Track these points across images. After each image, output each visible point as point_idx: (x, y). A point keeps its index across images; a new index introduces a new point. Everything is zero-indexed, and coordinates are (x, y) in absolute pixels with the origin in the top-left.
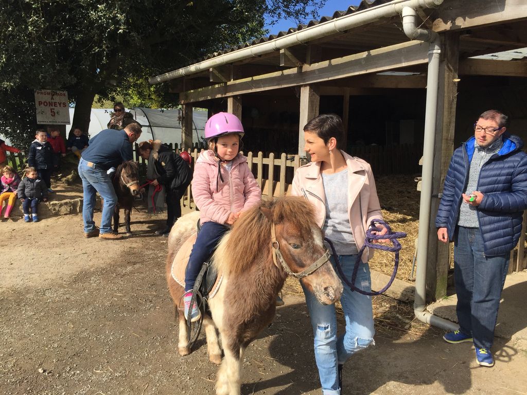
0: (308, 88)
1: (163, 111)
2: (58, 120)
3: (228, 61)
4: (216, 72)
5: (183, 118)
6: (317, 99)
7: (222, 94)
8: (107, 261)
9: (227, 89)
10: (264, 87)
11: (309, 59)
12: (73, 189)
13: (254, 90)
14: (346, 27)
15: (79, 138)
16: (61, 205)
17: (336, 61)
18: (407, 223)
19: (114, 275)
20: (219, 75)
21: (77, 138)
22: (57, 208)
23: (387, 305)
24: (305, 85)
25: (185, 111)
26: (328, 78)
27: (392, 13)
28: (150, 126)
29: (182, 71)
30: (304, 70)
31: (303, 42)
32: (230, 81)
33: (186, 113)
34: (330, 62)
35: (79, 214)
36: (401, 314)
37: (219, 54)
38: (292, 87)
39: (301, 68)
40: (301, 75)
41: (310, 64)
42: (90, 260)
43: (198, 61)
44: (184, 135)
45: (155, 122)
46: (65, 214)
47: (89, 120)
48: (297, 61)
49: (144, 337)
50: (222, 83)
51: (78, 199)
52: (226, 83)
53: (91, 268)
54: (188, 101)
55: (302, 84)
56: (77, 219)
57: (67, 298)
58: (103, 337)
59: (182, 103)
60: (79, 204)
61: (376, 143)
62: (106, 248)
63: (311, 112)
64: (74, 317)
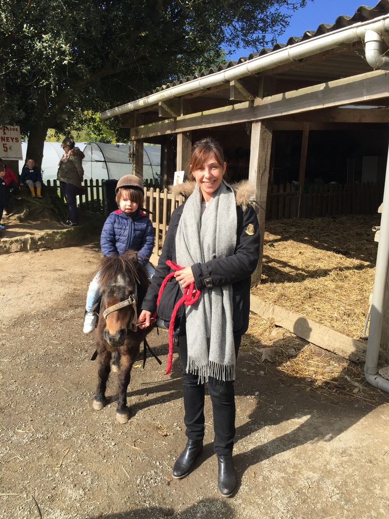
0: (260, 124)
1: (118, 146)
2: (11, 156)
3: (176, 95)
4: (165, 106)
5: (134, 154)
6: (270, 135)
7: (172, 130)
8: (50, 303)
9: (176, 124)
10: (214, 123)
11: (261, 92)
12: (25, 225)
13: (203, 126)
14: (301, 55)
15: (33, 171)
16: (12, 243)
17: (290, 94)
18: (364, 270)
19: (54, 320)
20: (168, 110)
21: (31, 171)
22: (8, 246)
23: (335, 365)
24: (257, 121)
25: (136, 148)
26: (282, 113)
27: (353, 38)
28: (105, 161)
29: (130, 106)
30: (256, 104)
31: (254, 73)
32: (180, 116)
33: (136, 150)
34: (284, 96)
35: (30, 252)
36: (350, 375)
37: (168, 87)
38: (243, 123)
39: (252, 102)
40: (253, 109)
41: (263, 97)
42: (33, 303)
43: (147, 95)
45: (111, 157)
46: (15, 252)
47: (42, 156)
48: (249, 94)
49: (74, 392)
50: (172, 118)
51: (28, 236)
52: (175, 118)
53: (32, 311)
54: (138, 137)
55: (253, 119)
56: (27, 256)
57: (3, 345)
58: (31, 391)
59: (133, 139)
60: (30, 241)
61: (336, 181)
62: (51, 290)
63: (263, 151)
64: (5, 367)
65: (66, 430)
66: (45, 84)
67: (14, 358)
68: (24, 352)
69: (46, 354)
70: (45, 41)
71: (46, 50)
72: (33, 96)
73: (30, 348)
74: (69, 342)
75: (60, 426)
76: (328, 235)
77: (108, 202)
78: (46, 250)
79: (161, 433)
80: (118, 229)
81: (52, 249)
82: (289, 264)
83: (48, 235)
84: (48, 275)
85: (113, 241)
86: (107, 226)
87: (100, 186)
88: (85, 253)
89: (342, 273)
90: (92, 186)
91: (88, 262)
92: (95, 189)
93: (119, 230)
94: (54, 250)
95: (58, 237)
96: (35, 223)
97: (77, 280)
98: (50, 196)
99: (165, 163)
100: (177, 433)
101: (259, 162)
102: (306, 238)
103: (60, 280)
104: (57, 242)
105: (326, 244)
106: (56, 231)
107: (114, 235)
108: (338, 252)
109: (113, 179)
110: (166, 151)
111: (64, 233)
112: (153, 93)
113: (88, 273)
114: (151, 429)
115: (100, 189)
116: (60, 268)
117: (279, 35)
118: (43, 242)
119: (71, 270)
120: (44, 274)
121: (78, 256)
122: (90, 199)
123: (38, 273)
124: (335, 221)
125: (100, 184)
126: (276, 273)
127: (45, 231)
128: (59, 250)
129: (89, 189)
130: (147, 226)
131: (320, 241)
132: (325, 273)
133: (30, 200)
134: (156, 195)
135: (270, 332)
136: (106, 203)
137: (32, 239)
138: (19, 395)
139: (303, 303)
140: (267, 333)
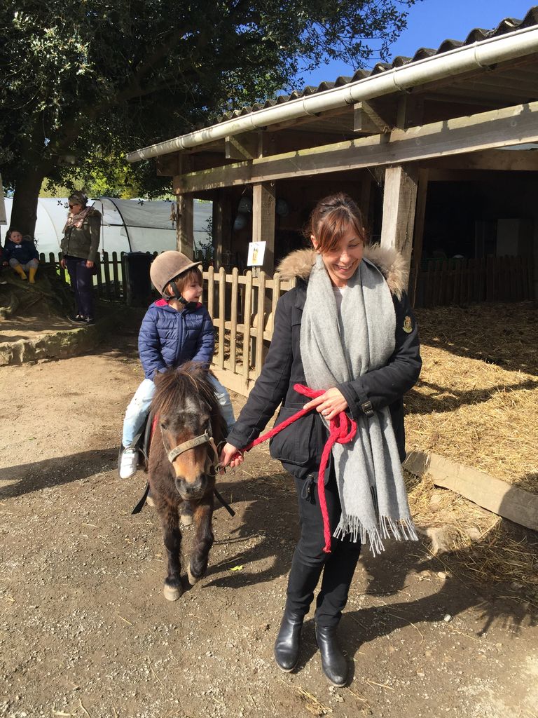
0: (399, 169)
1: (142, 203)
3: (259, 124)
4: (235, 143)
5: (180, 216)
6: (414, 187)
7: (244, 180)
8: (69, 453)
9: (252, 170)
10: (317, 168)
11: (402, 119)
12: (13, 324)
13: (300, 174)
15: (20, 246)
17: (455, 123)
20: (240, 148)
21: (17, 247)
24: (395, 166)
25: (182, 206)
28: (124, 225)
29: (179, 142)
30: (393, 138)
31: (404, 88)
32: (257, 157)
33: (183, 208)
34: (445, 125)
35: (24, 365)
37: (244, 113)
38: (369, 167)
39: (388, 135)
40: (387, 146)
41: (406, 127)
43: (207, 125)
44: (180, 243)
45: (132, 219)
46: (2, 366)
47: (35, 218)
48: (383, 123)
49: (140, 626)
50: (244, 161)
51: (21, 341)
52: (251, 161)
53: (43, 468)
54: (187, 190)
55: (389, 162)
56: (20, 372)
57: (4, 533)
58: (67, 627)
59: (178, 193)
60: (23, 349)
61: (462, 255)
62: (66, 429)
63: (403, 211)
64: (15, 578)
65: (143, 708)
66: (43, 108)
67: (27, 559)
68: (42, 547)
69: (80, 550)
70: (49, 38)
71: (51, 53)
72: (26, 127)
73: (51, 539)
74: (113, 525)
75: (130, 699)
76: (465, 334)
77: (131, 286)
78: (49, 361)
79: (311, 709)
80: (163, 329)
81: (57, 360)
82: (424, 380)
83: (51, 338)
84: (58, 403)
85: (157, 346)
86: (146, 325)
87: (119, 262)
88: (107, 364)
89: (508, 394)
90: (106, 262)
91: (116, 379)
92: (111, 266)
93: (166, 331)
94: (60, 361)
95: (65, 341)
96: (28, 320)
97: (104, 410)
98: (49, 278)
99: (219, 228)
100: (337, 706)
101: (398, 229)
102: (436, 339)
103: (78, 411)
104: (64, 349)
105: (467, 347)
106: (62, 332)
107: (157, 337)
108: (490, 361)
109: (138, 251)
110: (220, 210)
111: (74, 335)
112: (218, 123)
113: (119, 398)
114: (292, 702)
115: (119, 266)
116: (75, 391)
117: (391, 41)
118: (44, 349)
119: (92, 394)
120: (51, 401)
121: (98, 369)
122: (104, 281)
123: (41, 399)
124: (466, 312)
125: (119, 259)
126: (415, 398)
127: (45, 331)
128: (67, 362)
129: (102, 265)
130: (204, 321)
131: (457, 344)
132: (485, 396)
133: (19, 285)
134: (219, 277)
135: (429, 497)
136: (129, 286)
137: (26, 345)
138: (47, 636)
139: (475, 449)
140: (424, 499)
